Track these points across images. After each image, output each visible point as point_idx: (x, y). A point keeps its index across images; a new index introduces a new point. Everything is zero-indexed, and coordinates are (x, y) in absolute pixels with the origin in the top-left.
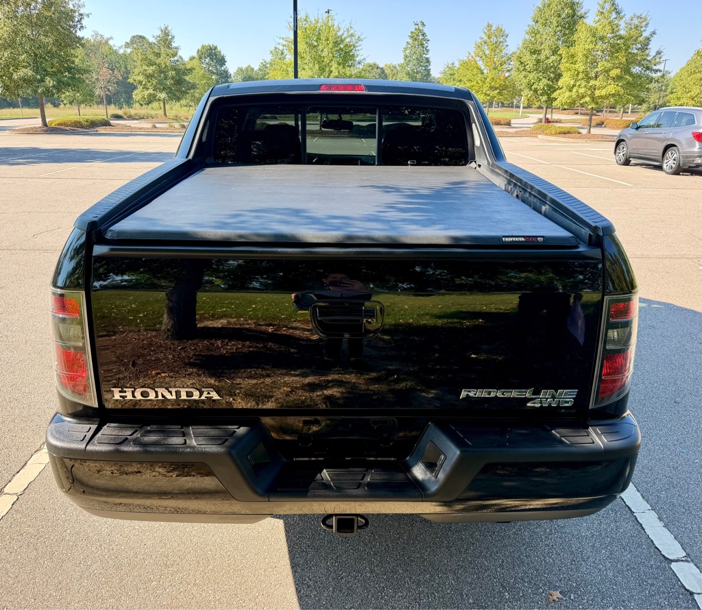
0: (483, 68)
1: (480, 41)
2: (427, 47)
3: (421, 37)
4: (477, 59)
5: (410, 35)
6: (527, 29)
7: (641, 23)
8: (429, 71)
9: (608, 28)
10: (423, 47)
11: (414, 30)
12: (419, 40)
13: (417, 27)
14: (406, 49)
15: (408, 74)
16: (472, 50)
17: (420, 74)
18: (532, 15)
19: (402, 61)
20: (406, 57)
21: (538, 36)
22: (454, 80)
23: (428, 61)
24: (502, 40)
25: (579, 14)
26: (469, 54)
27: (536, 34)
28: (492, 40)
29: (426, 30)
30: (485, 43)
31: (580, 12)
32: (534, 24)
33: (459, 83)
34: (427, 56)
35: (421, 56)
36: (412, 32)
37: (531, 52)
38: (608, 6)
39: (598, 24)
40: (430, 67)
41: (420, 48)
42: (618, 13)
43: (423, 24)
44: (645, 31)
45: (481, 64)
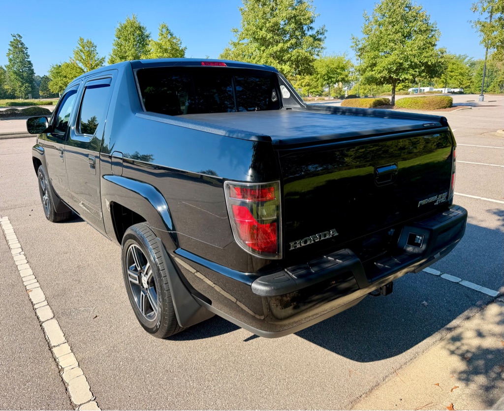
0: (83, 68)
1: (77, 49)
2: (27, 53)
3: (20, 46)
4: (78, 62)
5: (10, 43)
6: (114, 42)
7: (177, 42)
8: (32, 70)
9: (168, 43)
10: (24, 53)
11: (13, 41)
12: (19, 48)
13: (15, 38)
14: (8, 55)
15: (15, 73)
16: (73, 56)
17: (26, 73)
18: (115, 33)
19: (8, 63)
20: (10, 60)
21: (122, 47)
22: (60, 76)
23: (30, 63)
24: (93, 49)
25: (146, 34)
26: (71, 58)
27: (120, 46)
28: (85, 49)
29: (23, 40)
30: (81, 51)
31: (146, 33)
32: (117, 39)
33: (65, 79)
34: (28, 60)
35: (24, 60)
36: (11, 42)
37: (120, 58)
38: (164, 30)
39: (161, 41)
40: (33, 68)
41: (21, 53)
42: (171, 35)
43: (20, 36)
44: (180, 46)
45: (81, 65)
